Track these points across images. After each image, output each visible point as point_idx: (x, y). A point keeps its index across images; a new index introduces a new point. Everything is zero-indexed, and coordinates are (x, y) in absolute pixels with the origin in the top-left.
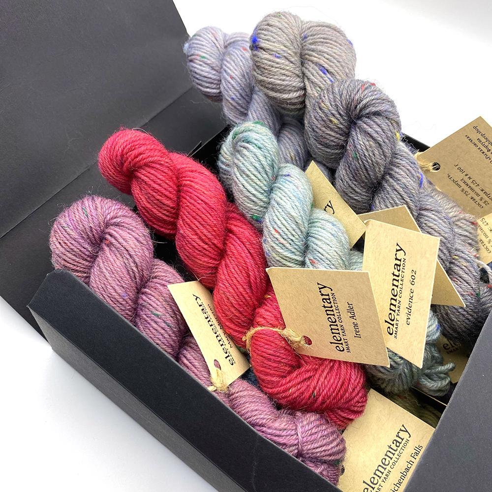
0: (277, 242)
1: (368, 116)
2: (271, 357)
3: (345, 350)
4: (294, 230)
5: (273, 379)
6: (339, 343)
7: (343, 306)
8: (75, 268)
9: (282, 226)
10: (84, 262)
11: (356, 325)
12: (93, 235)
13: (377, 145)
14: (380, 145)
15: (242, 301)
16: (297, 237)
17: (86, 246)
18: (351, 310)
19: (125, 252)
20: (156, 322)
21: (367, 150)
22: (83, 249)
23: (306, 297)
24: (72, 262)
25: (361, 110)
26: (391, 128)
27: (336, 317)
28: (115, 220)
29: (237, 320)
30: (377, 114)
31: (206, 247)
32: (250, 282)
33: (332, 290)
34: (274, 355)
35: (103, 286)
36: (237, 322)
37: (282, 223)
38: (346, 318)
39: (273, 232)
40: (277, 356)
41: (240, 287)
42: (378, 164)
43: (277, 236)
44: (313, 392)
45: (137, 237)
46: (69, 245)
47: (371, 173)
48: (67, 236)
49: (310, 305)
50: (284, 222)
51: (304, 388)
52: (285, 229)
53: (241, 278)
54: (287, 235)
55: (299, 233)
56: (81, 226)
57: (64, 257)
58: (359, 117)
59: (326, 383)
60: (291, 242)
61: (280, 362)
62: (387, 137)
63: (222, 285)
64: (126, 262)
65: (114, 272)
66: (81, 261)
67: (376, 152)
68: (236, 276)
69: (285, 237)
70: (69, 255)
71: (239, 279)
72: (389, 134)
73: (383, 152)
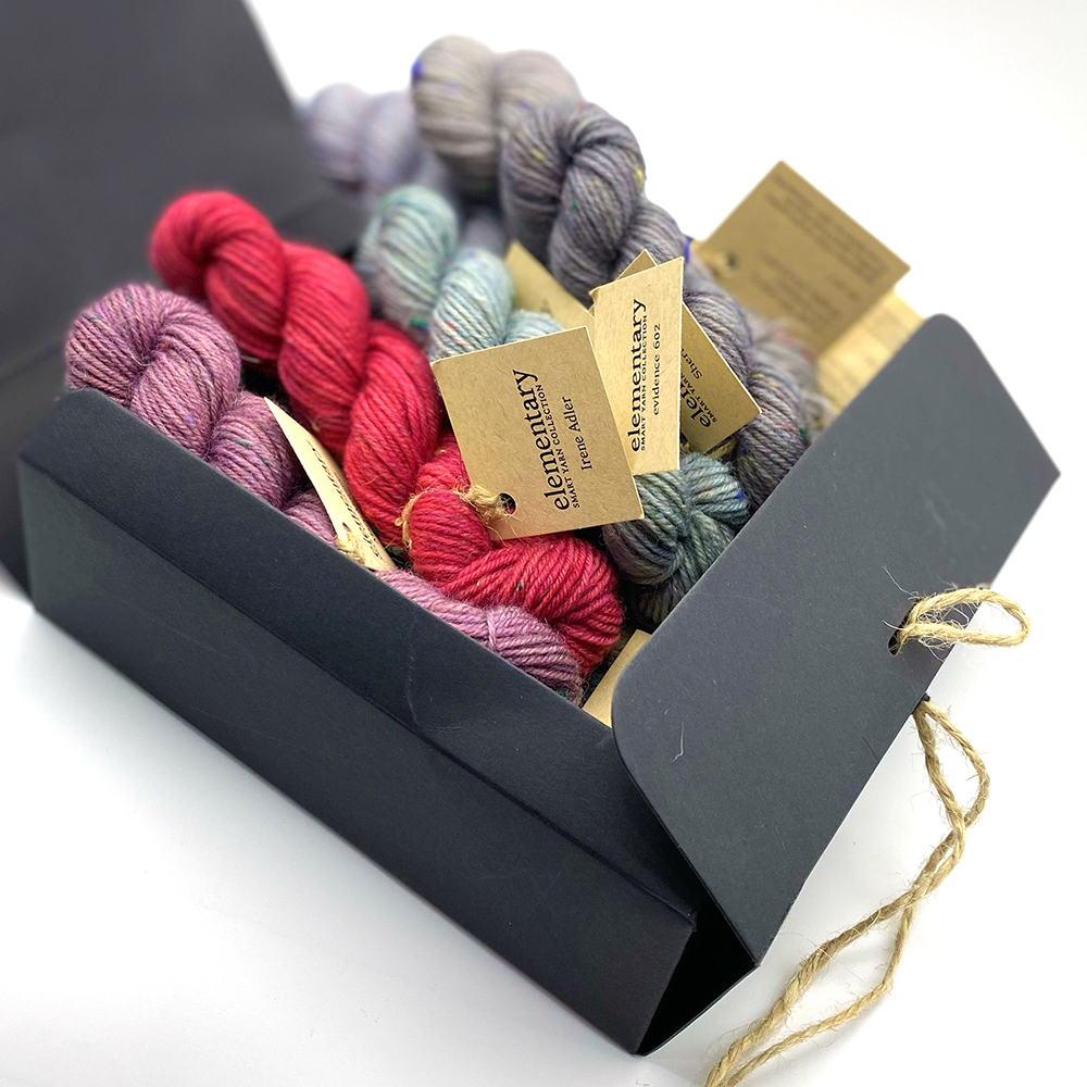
0: (453, 344)
1: (591, 145)
2: (444, 528)
3: (571, 505)
4: (480, 324)
5: (448, 568)
6: (559, 492)
7: (556, 408)
8: (104, 386)
9: (460, 317)
10: (121, 378)
11: (581, 442)
12: (140, 335)
13: (606, 185)
14: (610, 184)
15: (394, 451)
16: (486, 335)
17: (128, 351)
18: (570, 413)
19: (194, 355)
20: (244, 456)
21: (591, 193)
22: (122, 355)
23: (498, 406)
24: (101, 375)
25: (579, 139)
26: (628, 161)
27: (549, 436)
28: (178, 315)
29: (387, 489)
30: (603, 141)
31: (331, 363)
32: (407, 418)
33: (536, 379)
34: (448, 525)
35: (154, 406)
36: (386, 492)
37: (460, 313)
38: (563, 432)
39: (445, 327)
40: (454, 527)
41: (389, 424)
42: (609, 213)
43: (452, 332)
44: (518, 581)
45: (215, 337)
46: (100, 345)
47: (600, 230)
48: (97, 332)
49: (505, 422)
50: (463, 310)
51: (501, 579)
52: (464, 322)
53: (393, 411)
54: (468, 330)
55: (490, 330)
56: (122, 317)
57: (89, 367)
58: (577, 149)
59: (540, 567)
60: (475, 342)
61: (459, 537)
62: (622, 174)
63: (359, 426)
64: (194, 369)
65: (174, 383)
66: (117, 375)
67: (605, 195)
68: (384, 407)
69: (465, 334)
70: (98, 363)
71: (389, 412)
72: (625, 170)
73: (616, 195)
